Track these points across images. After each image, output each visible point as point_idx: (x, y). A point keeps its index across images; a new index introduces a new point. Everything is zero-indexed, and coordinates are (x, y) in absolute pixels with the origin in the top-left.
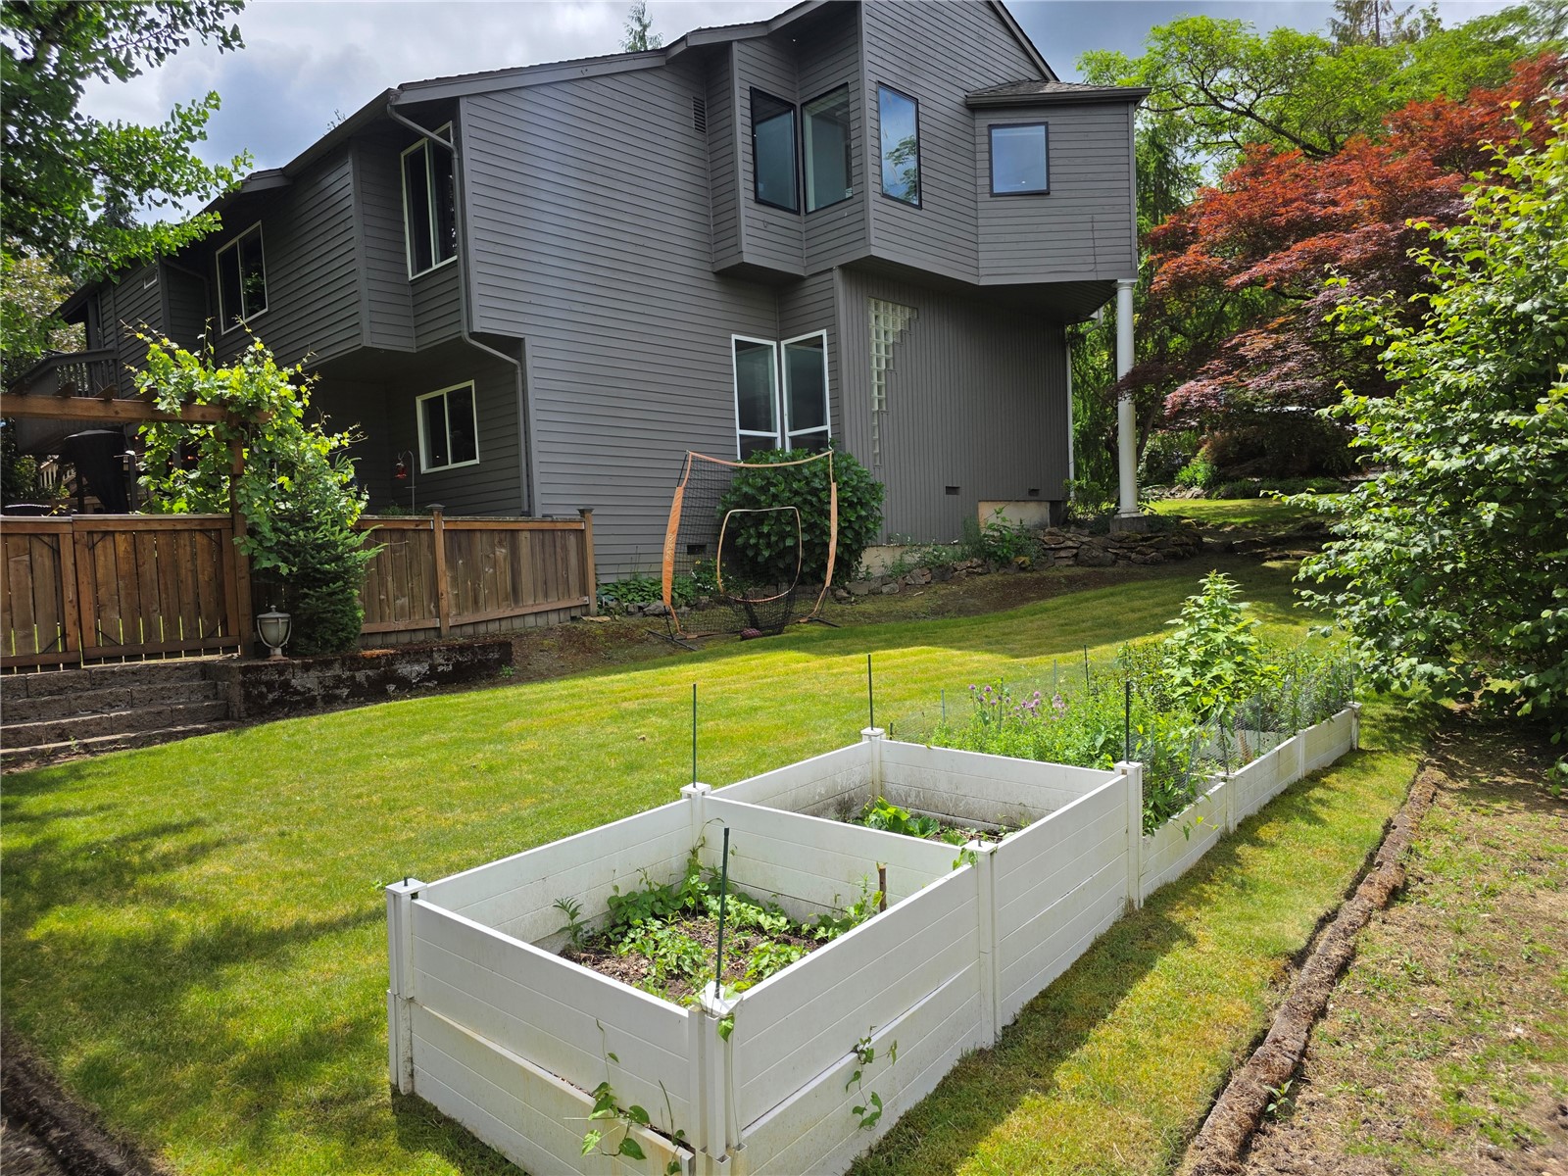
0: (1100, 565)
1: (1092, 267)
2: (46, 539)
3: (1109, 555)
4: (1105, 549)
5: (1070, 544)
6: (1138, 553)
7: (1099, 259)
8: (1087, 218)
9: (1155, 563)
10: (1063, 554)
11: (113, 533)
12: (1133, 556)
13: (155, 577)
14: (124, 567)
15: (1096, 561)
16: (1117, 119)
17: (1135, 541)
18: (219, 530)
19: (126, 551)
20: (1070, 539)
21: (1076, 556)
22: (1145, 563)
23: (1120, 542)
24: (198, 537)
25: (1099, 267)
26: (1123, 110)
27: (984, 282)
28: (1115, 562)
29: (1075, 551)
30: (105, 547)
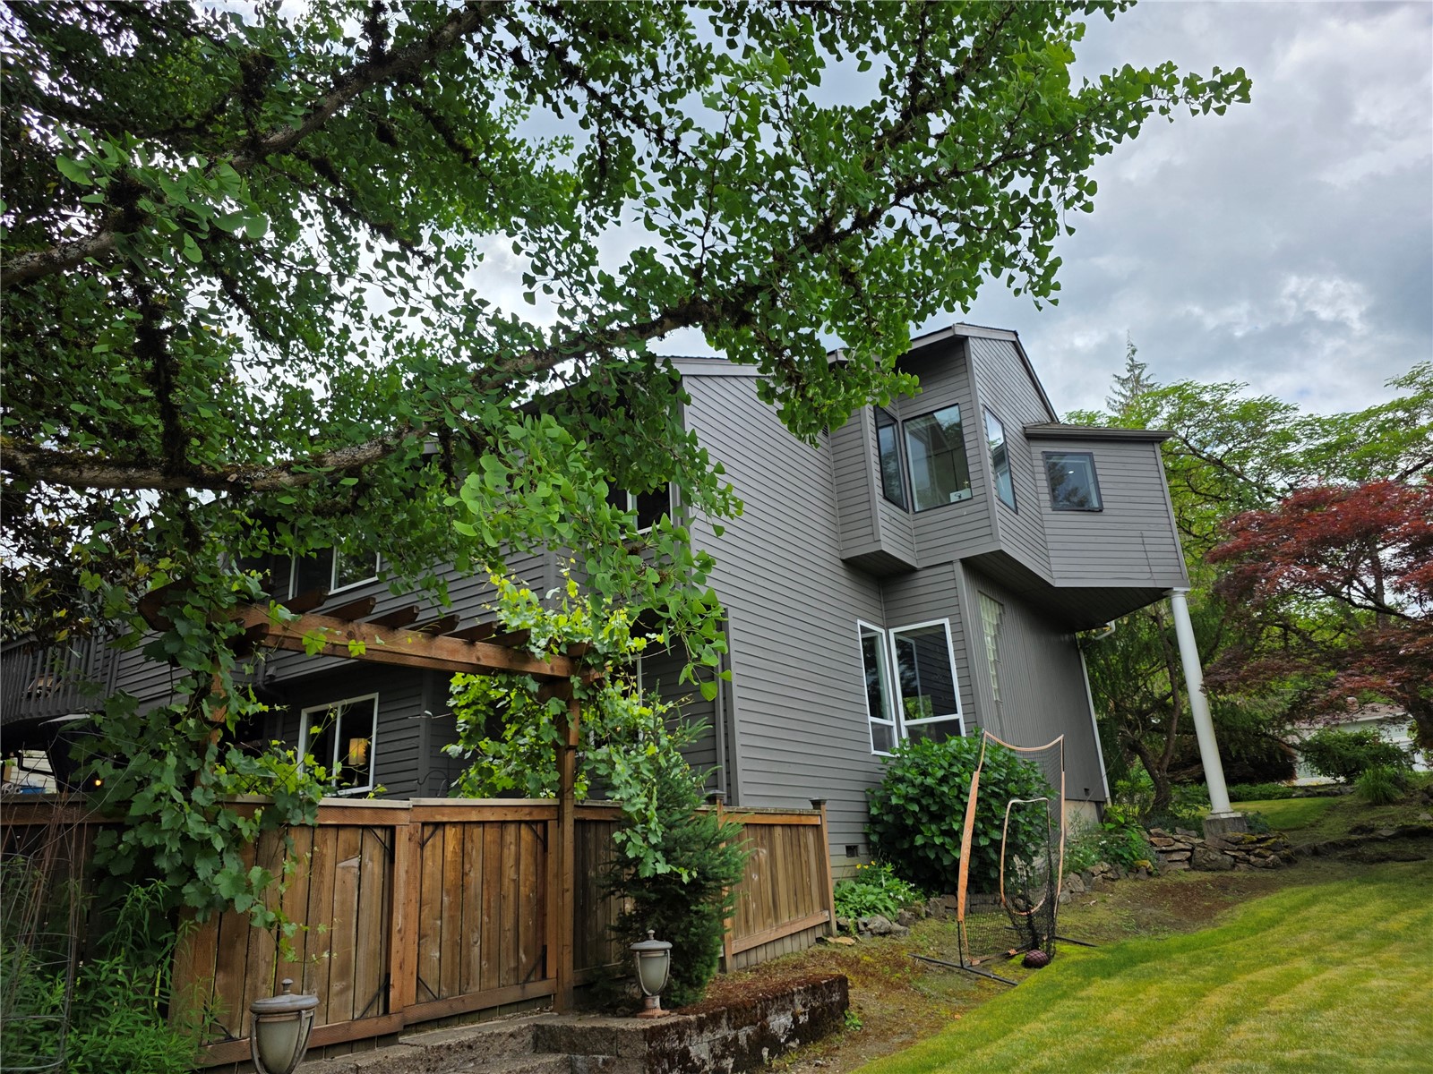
0: (1220, 869)
1: (1149, 576)
2: (379, 832)
3: (1228, 858)
4: (1223, 852)
5: (1181, 846)
6: (1256, 855)
7: (1154, 569)
8: (1138, 533)
9: (1275, 866)
10: (1175, 857)
11: (444, 824)
12: (1252, 859)
13: (479, 891)
14: (450, 875)
15: (1213, 865)
16: (1147, 454)
17: (1252, 842)
18: (545, 823)
19: (454, 852)
20: (1178, 841)
21: (1189, 860)
22: (1266, 867)
23: (1236, 844)
24: (524, 830)
25: (1155, 576)
26: (1150, 448)
27: (1058, 584)
28: (1234, 866)
29: (1189, 854)
30: (434, 846)
